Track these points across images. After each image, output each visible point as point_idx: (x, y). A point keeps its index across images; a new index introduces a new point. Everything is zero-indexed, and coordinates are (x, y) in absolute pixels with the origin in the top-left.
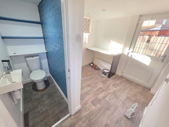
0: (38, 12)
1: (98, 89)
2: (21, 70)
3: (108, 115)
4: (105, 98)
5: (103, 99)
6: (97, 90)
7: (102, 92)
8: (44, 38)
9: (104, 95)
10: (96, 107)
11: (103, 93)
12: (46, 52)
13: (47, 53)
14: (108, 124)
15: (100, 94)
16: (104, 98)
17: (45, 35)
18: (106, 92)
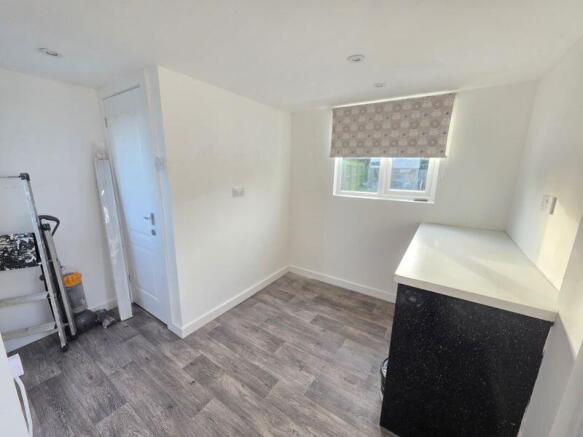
1: (264, 372)
3: (149, 405)
4: (222, 400)
5: (212, 389)
6: (257, 368)
7: (251, 388)
9: (237, 394)
10: (182, 371)
11: (245, 391)
14: (123, 404)
15: (237, 378)
16: (221, 395)
18: (254, 403)
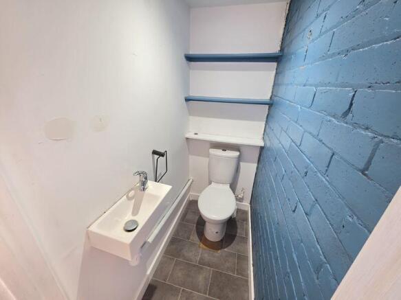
0: (284, 23)
2: (171, 187)
8: (271, 104)
12: (262, 144)
13: (262, 148)
17: (276, 96)
